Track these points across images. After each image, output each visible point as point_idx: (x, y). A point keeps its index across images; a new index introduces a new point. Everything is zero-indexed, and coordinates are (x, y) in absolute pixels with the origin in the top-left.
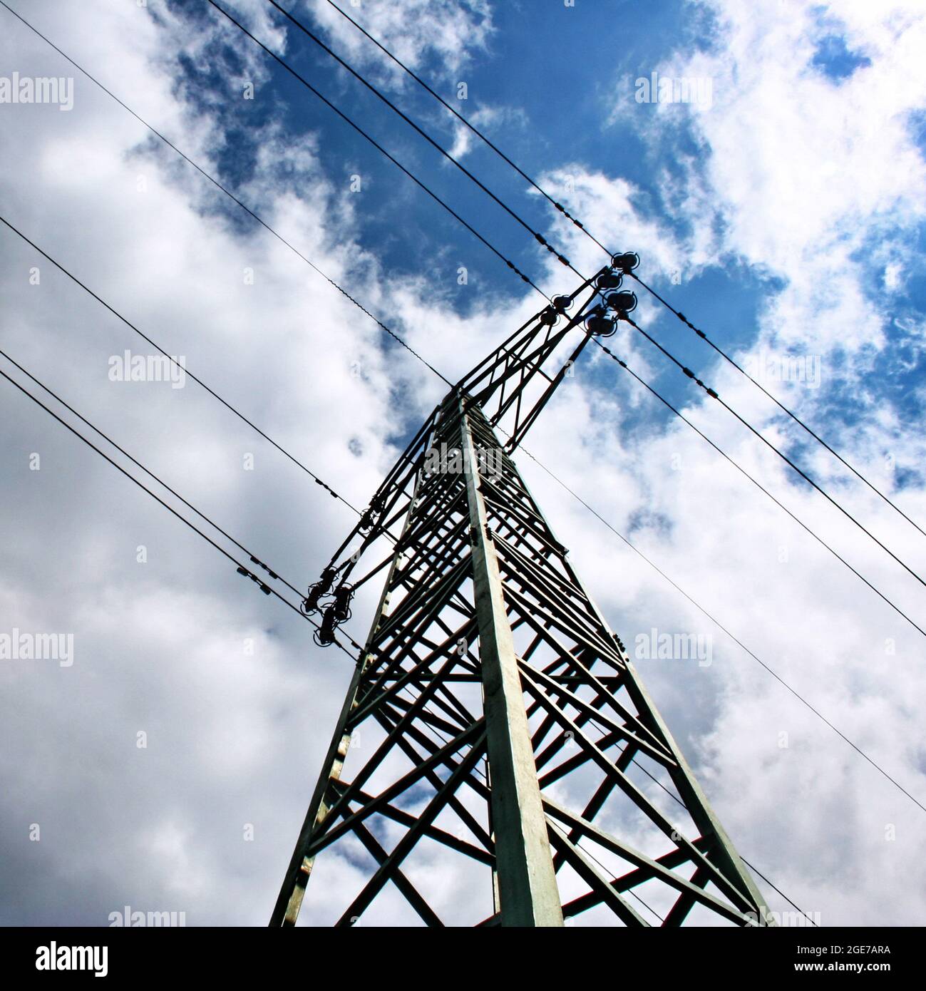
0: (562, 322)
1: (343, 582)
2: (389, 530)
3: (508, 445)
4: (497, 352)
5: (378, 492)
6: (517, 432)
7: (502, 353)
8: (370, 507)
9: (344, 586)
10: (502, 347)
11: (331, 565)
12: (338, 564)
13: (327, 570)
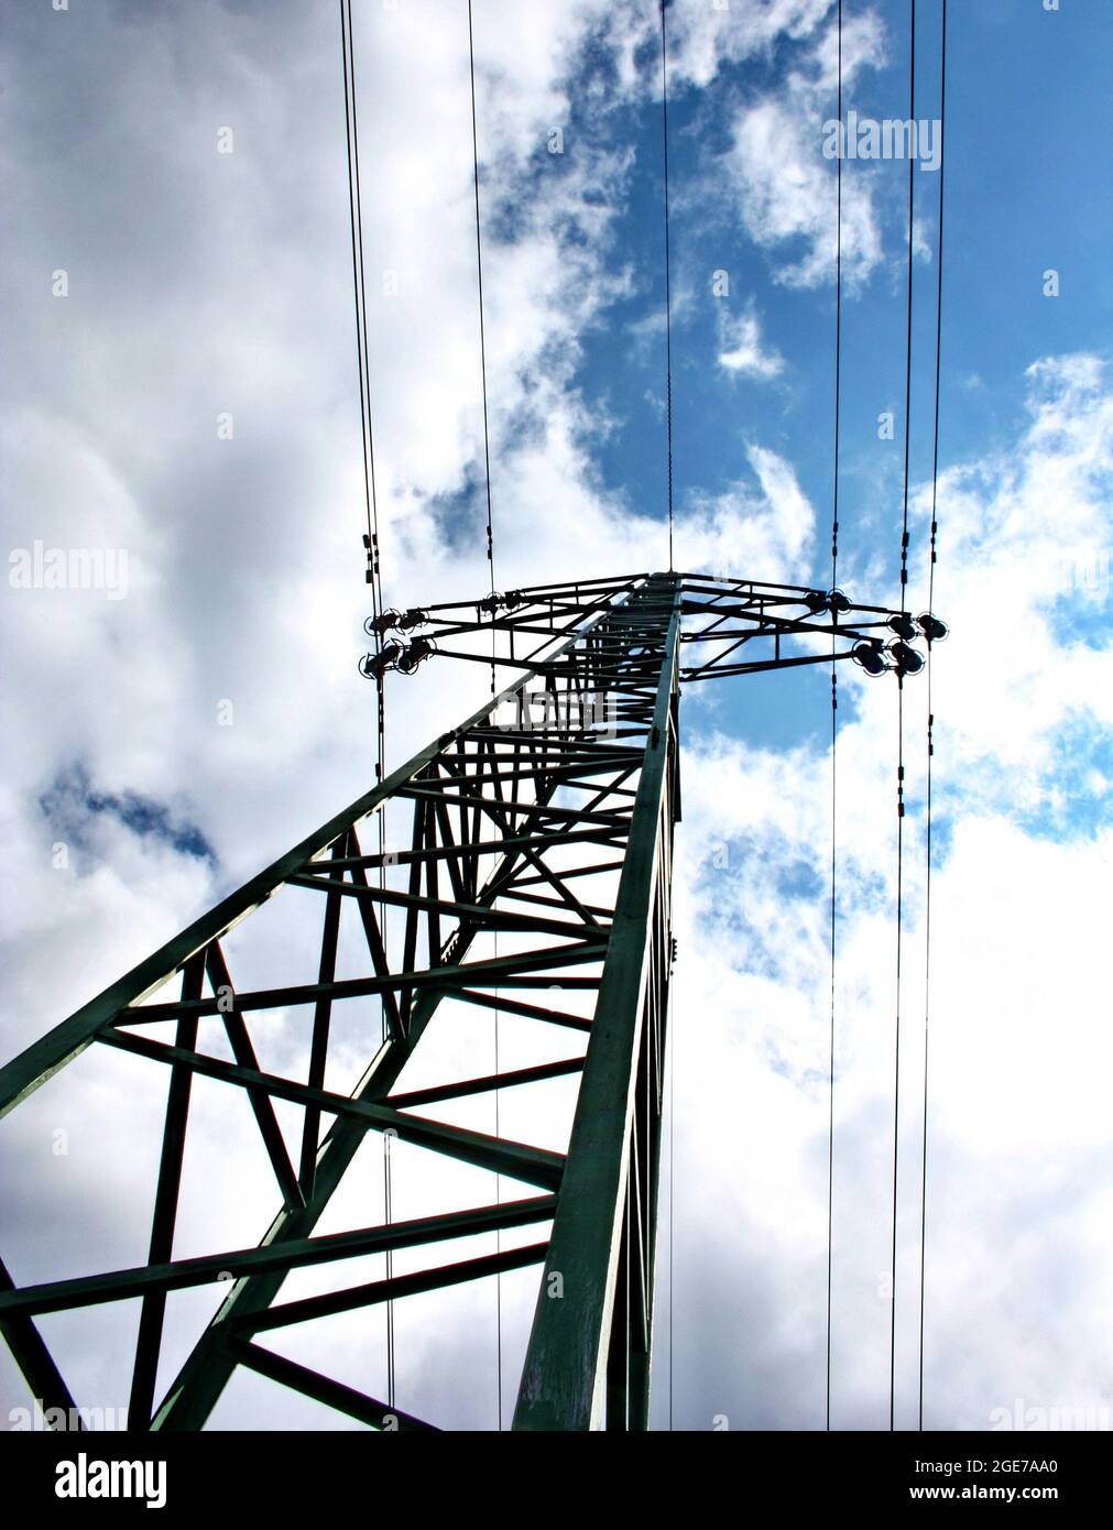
0: (825, 619)
1: (431, 637)
2: (515, 633)
3: (685, 671)
4: (744, 583)
5: (525, 590)
6: (707, 668)
7: (746, 589)
8: (504, 595)
9: (429, 641)
10: (752, 584)
11: (427, 610)
12: (434, 615)
13: (419, 610)
